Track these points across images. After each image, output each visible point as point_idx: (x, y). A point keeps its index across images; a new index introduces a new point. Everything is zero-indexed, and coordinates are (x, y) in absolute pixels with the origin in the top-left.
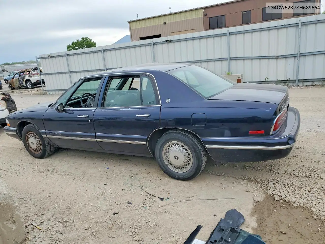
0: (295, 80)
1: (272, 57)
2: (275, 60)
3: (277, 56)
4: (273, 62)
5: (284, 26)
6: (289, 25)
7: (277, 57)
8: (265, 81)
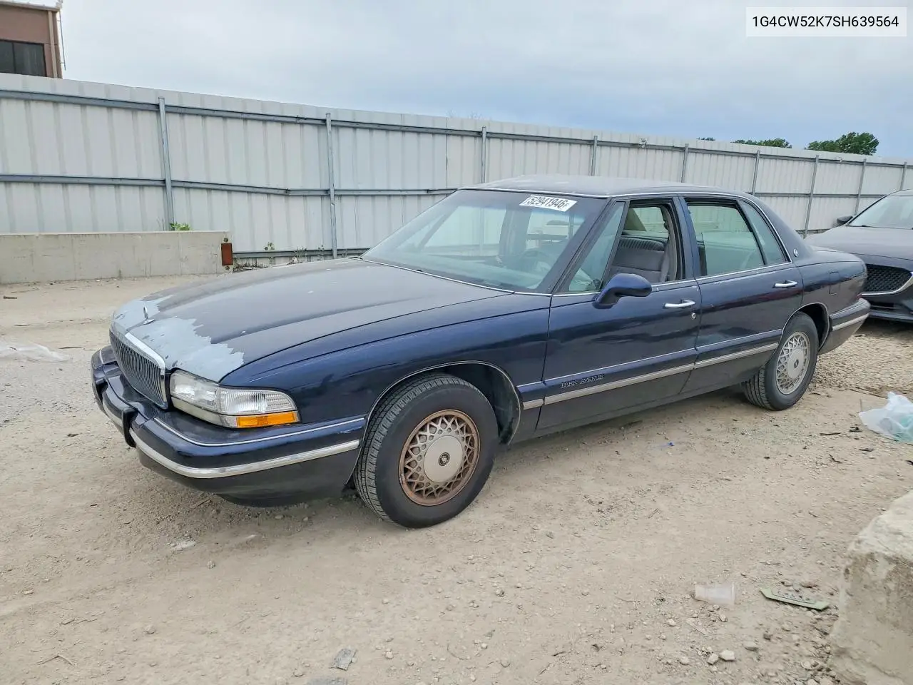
0: (332, 250)
1: (276, 191)
2: (283, 199)
3: (287, 191)
4: (278, 202)
5: (294, 120)
6: (306, 119)
7: (287, 193)
8: (265, 251)
